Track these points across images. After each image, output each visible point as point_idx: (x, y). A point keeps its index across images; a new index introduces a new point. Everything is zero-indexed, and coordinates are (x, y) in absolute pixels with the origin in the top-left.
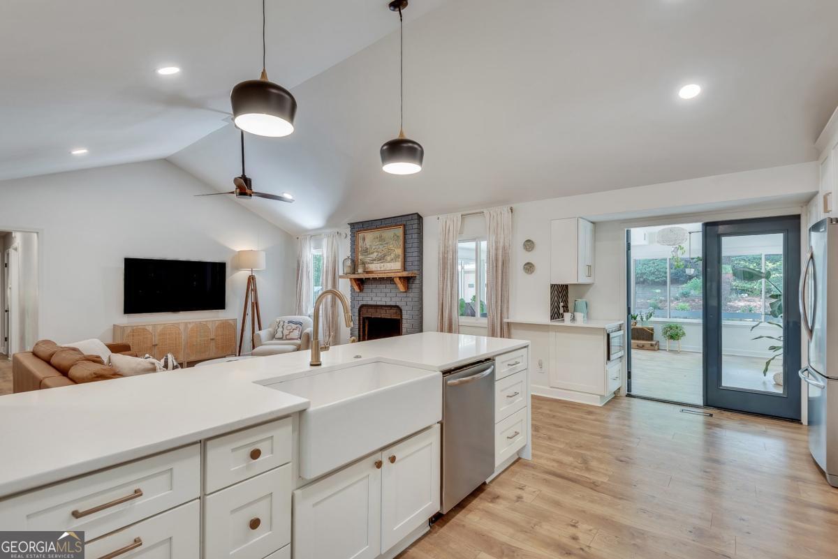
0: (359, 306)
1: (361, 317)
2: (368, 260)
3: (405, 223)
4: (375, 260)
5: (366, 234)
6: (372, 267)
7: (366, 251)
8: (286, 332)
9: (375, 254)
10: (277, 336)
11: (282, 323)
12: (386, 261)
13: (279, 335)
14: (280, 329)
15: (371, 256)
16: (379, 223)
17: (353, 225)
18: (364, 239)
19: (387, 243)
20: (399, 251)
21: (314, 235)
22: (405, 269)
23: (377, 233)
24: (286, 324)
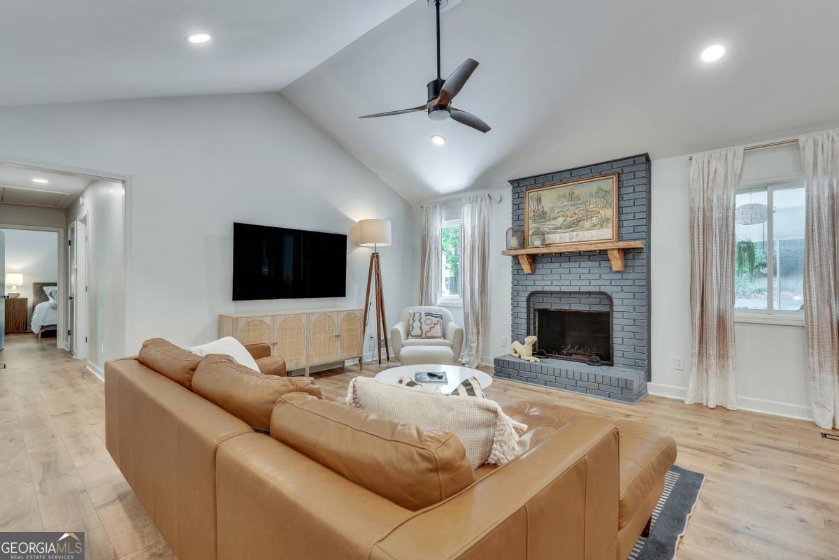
0: (527, 294)
1: (532, 310)
2: (545, 228)
3: (619, 170)
4: (560, 228)
5: (541, 192)
6: (554, 238)
7: (542, 216)
8: (425, 328)
9: (561, 220)
10: (414, 333)
11: (417, 315)
12: (583, 229)
13: (416, 331)
14: (417, 324)
15: (554, 222)
16: (568, 174)
17: (516, 183)
18: (539, 200)
19: (584, 203)
20: (610, 213)
21: (450, 202)
22: (620, 238)
23: (565, 190)
24: (424, 318)
